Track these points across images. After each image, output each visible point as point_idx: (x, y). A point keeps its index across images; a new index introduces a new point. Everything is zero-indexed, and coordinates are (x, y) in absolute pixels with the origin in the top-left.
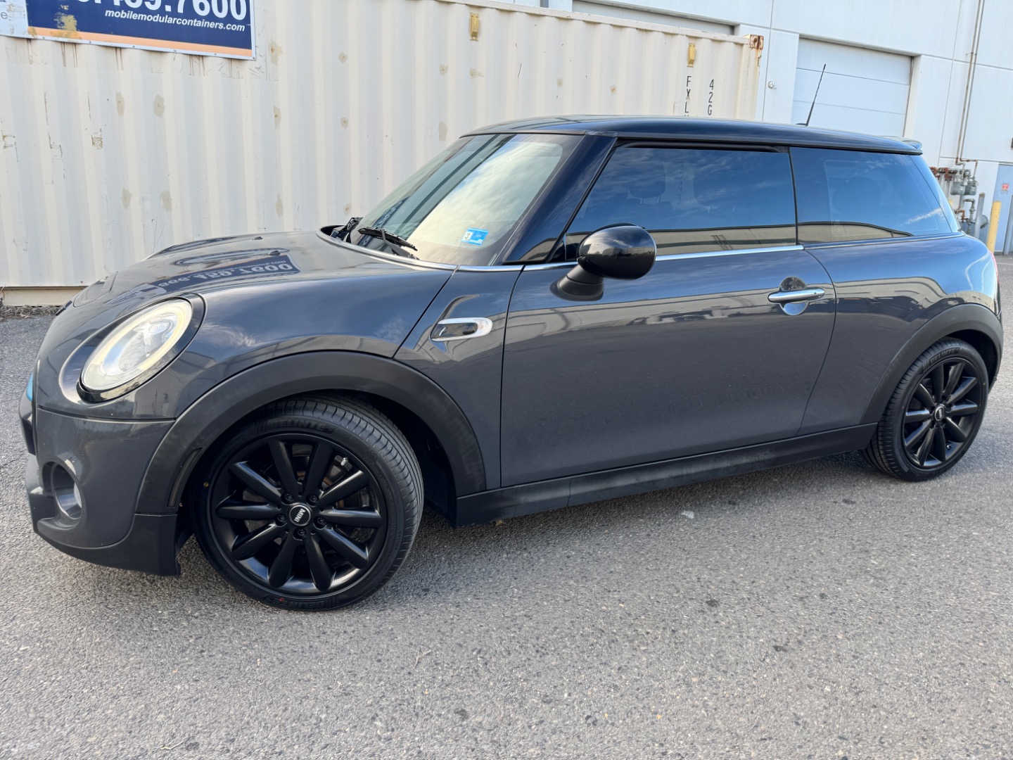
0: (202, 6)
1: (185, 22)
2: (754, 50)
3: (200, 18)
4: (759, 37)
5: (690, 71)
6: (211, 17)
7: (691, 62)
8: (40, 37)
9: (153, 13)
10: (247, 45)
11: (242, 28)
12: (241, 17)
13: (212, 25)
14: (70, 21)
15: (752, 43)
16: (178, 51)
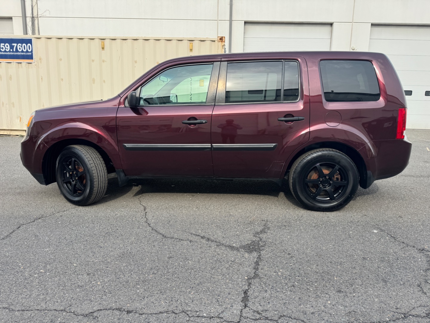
0: (20, 49)
1: (16, 54)
2: (220, 42)
3: (19, 52)
4: (222, 37)
5: (191, 54)
6: (22, 51)
7: (191, 50)
9: (8, 52)
10: (32, 59)
11: (30, 54)
12: (30, 50)
13: (22, 54)
15: (219, 40)
16: (15, 62)
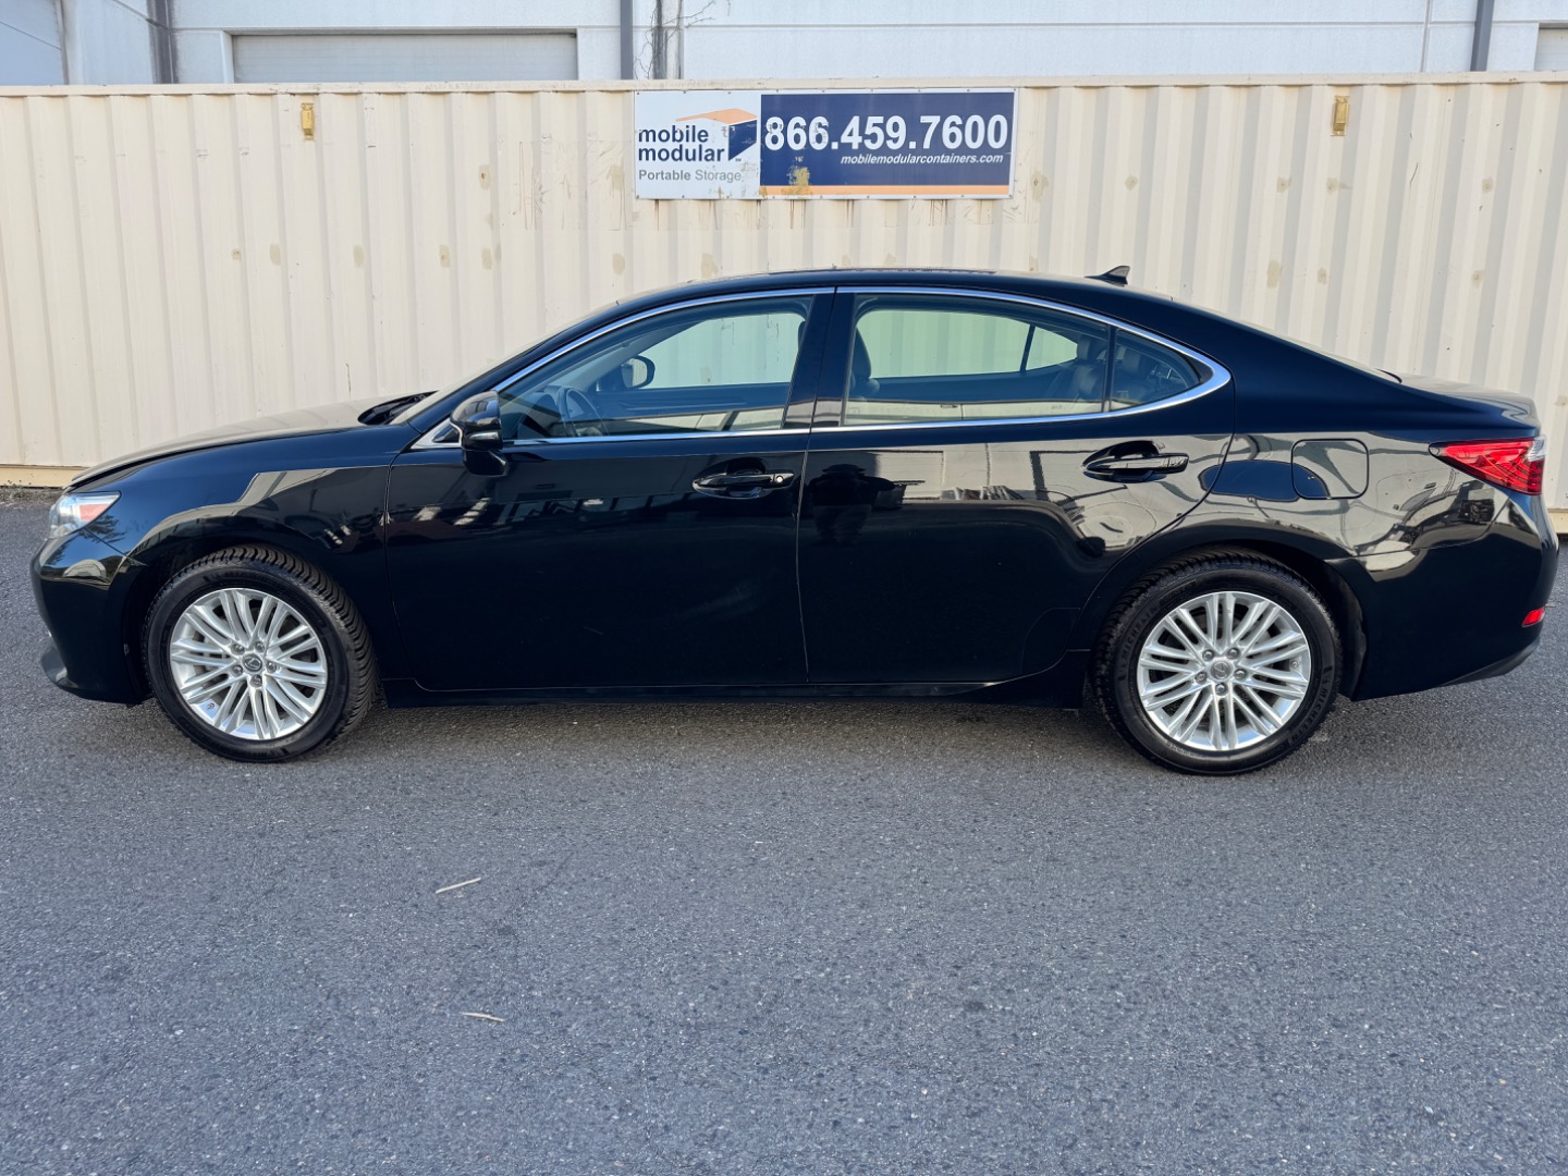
0: (953, 137)
1: (931, 160)
3: (949, 152)
6: (962, 149)
8: (770, 197)
9: (894, 153)
10: (1006, 182)
11: (999, 158)
12: (1000, 144)
13: (962, 159)
14: (802, 174)
16: (918, 196)
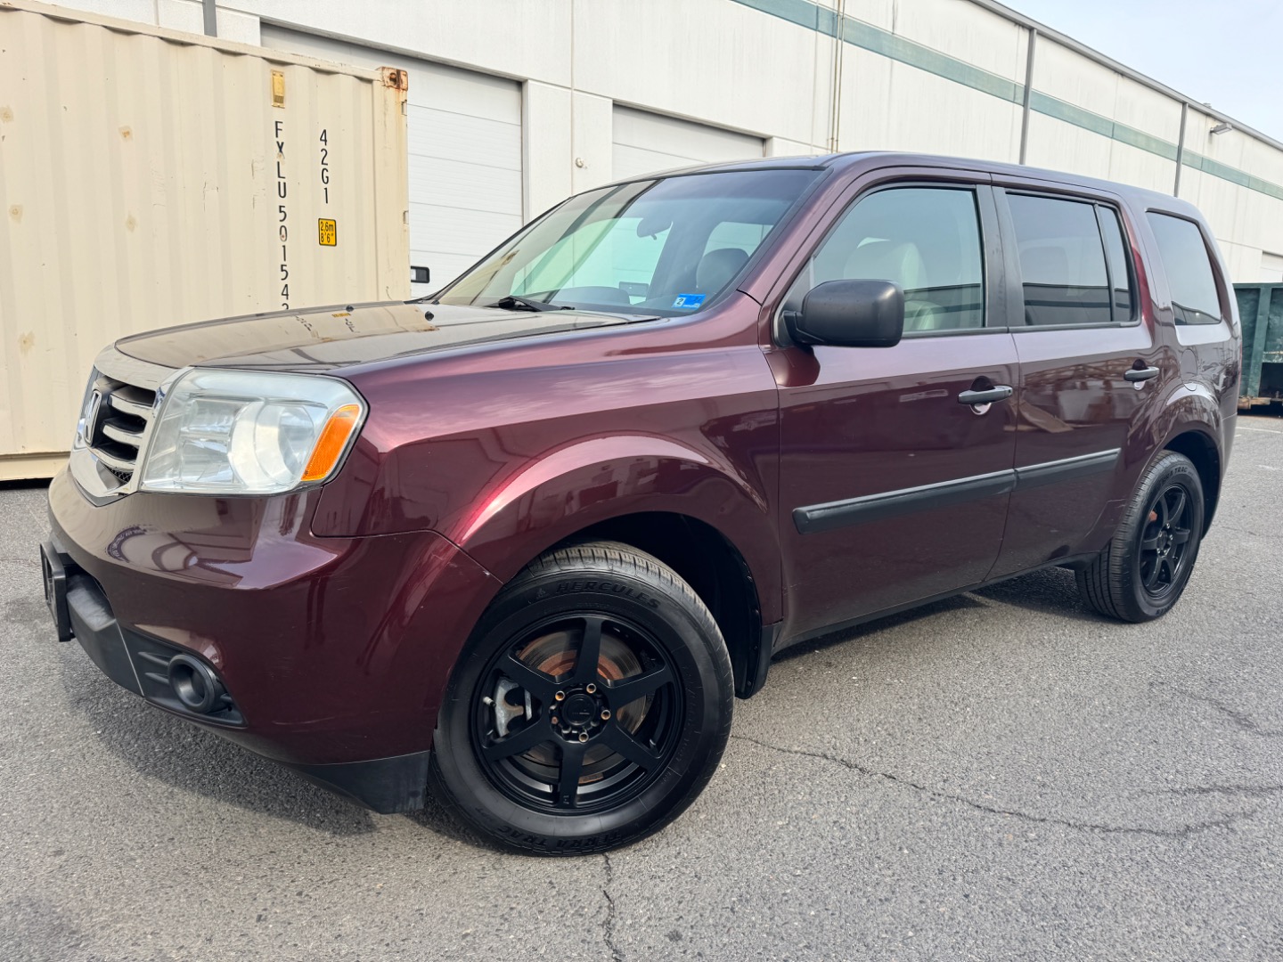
2: (391, 89)
4: (398, 72)
5: (278, 114)
7: (279, 100)
15: (387, 80)
